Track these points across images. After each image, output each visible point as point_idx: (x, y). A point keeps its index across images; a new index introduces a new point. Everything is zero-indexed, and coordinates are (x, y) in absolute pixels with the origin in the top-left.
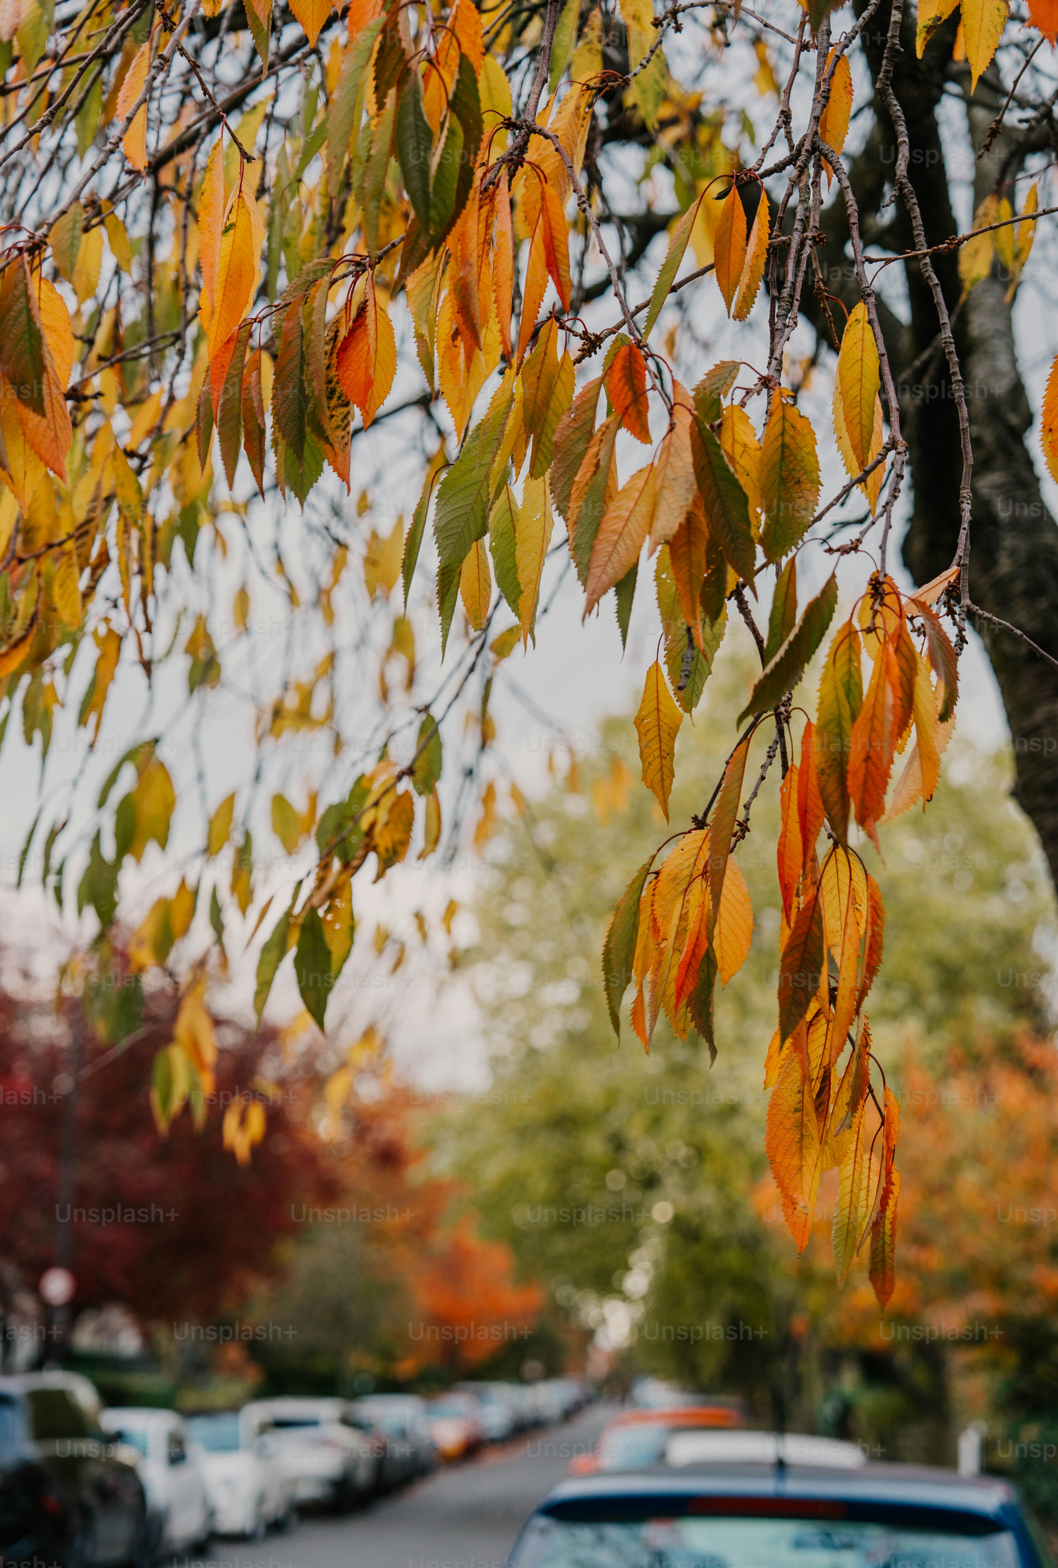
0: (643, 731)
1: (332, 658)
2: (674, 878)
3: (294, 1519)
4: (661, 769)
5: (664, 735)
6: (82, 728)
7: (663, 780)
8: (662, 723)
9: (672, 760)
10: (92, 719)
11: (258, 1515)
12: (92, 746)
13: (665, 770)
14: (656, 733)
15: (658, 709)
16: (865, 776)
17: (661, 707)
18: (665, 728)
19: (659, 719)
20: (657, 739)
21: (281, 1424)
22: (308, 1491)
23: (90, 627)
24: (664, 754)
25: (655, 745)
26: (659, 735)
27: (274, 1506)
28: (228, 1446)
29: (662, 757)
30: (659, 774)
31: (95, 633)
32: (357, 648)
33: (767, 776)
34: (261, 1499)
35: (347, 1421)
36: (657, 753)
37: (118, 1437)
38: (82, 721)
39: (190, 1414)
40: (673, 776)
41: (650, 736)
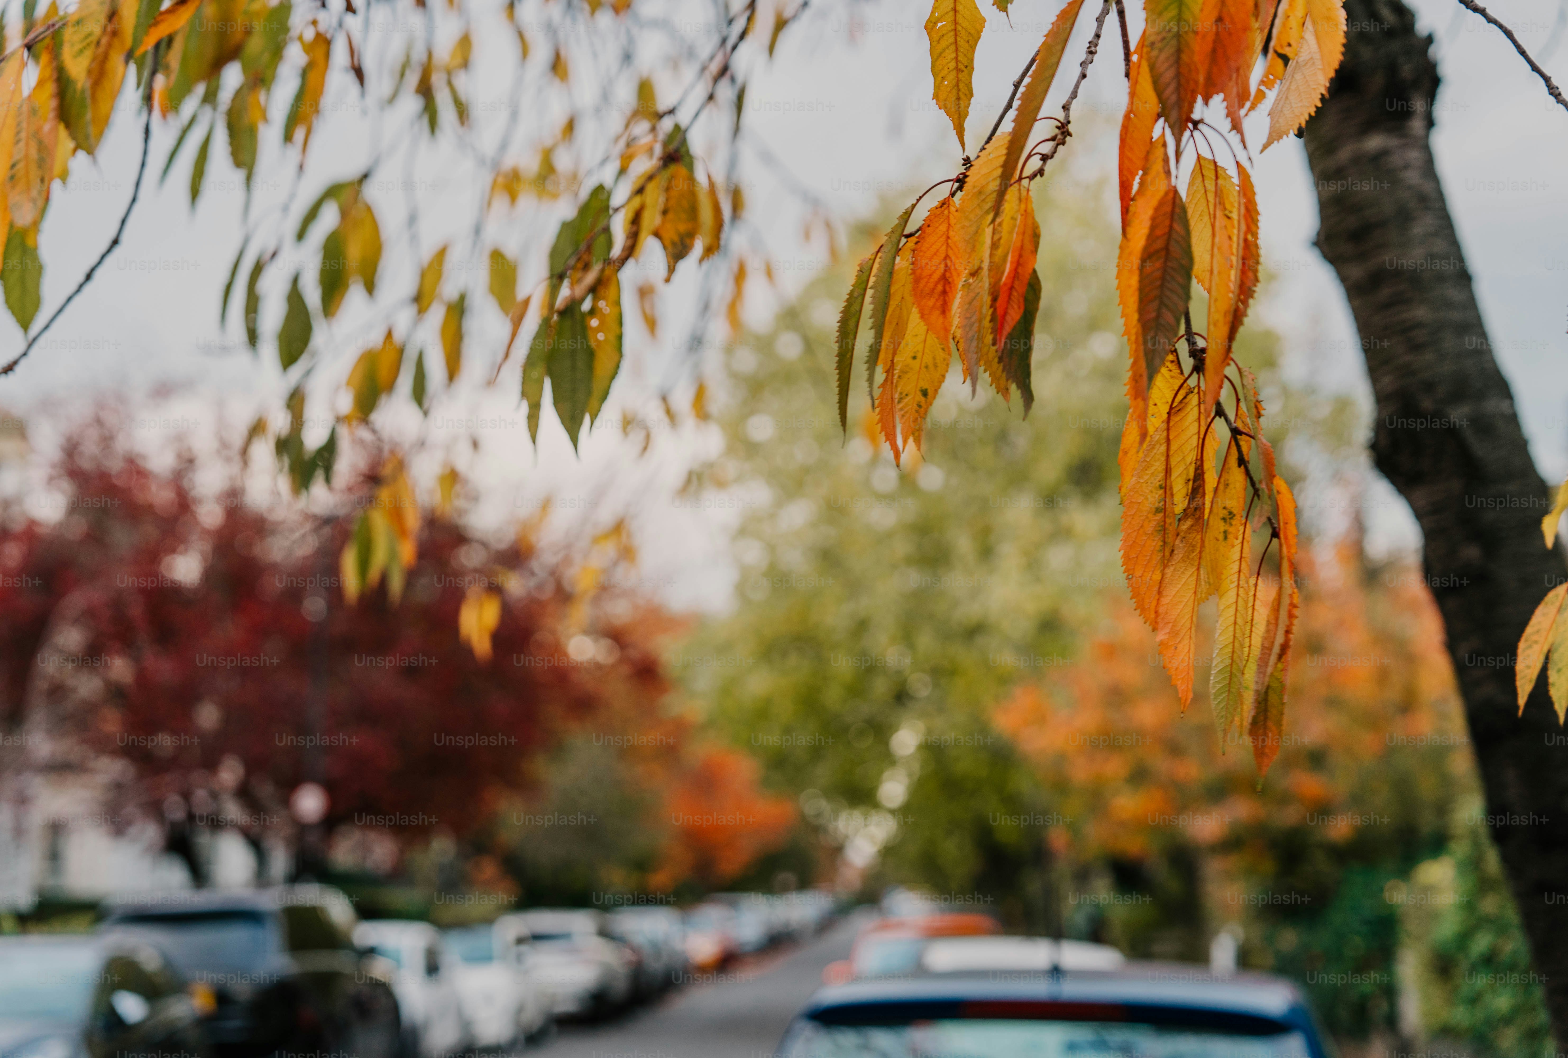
0: (936, 37)
1: (570, 127)
2: (980, 192)
3: (554, 1029)
4: (957, 85)
5: (962, 42)
6: (289, 144)
7: (958, 99)
8: (959, 28)
9: (970, 76)
10: (299, 134)
11: (517, 1023)
12: (301, 167)
13: (961, 86)
14: (952, 40)
15: (955, 10)
16: (1214, 42)
17: (959, 8)
18: (963, 33)
19: (956, 23)
20: (953, 47)
21: (538, 938)
22: (567, 1006)
23: (294, 32)
24: (961, 66)
25: (950, 55)
26: (956, 42)
27: (533, 1017)
28: (484, 958)
29: (958, 70)
30: (954, 91)
31: (300, 38)
32: (597, 110)
33: (1088, 73)
34: (520, 1010)
35: (604, 933)
36: (952, 65)
37: (371, 952)
38: (288, 137)
39: (443, 926)
40: (972, 95)
41: (944, 43)
